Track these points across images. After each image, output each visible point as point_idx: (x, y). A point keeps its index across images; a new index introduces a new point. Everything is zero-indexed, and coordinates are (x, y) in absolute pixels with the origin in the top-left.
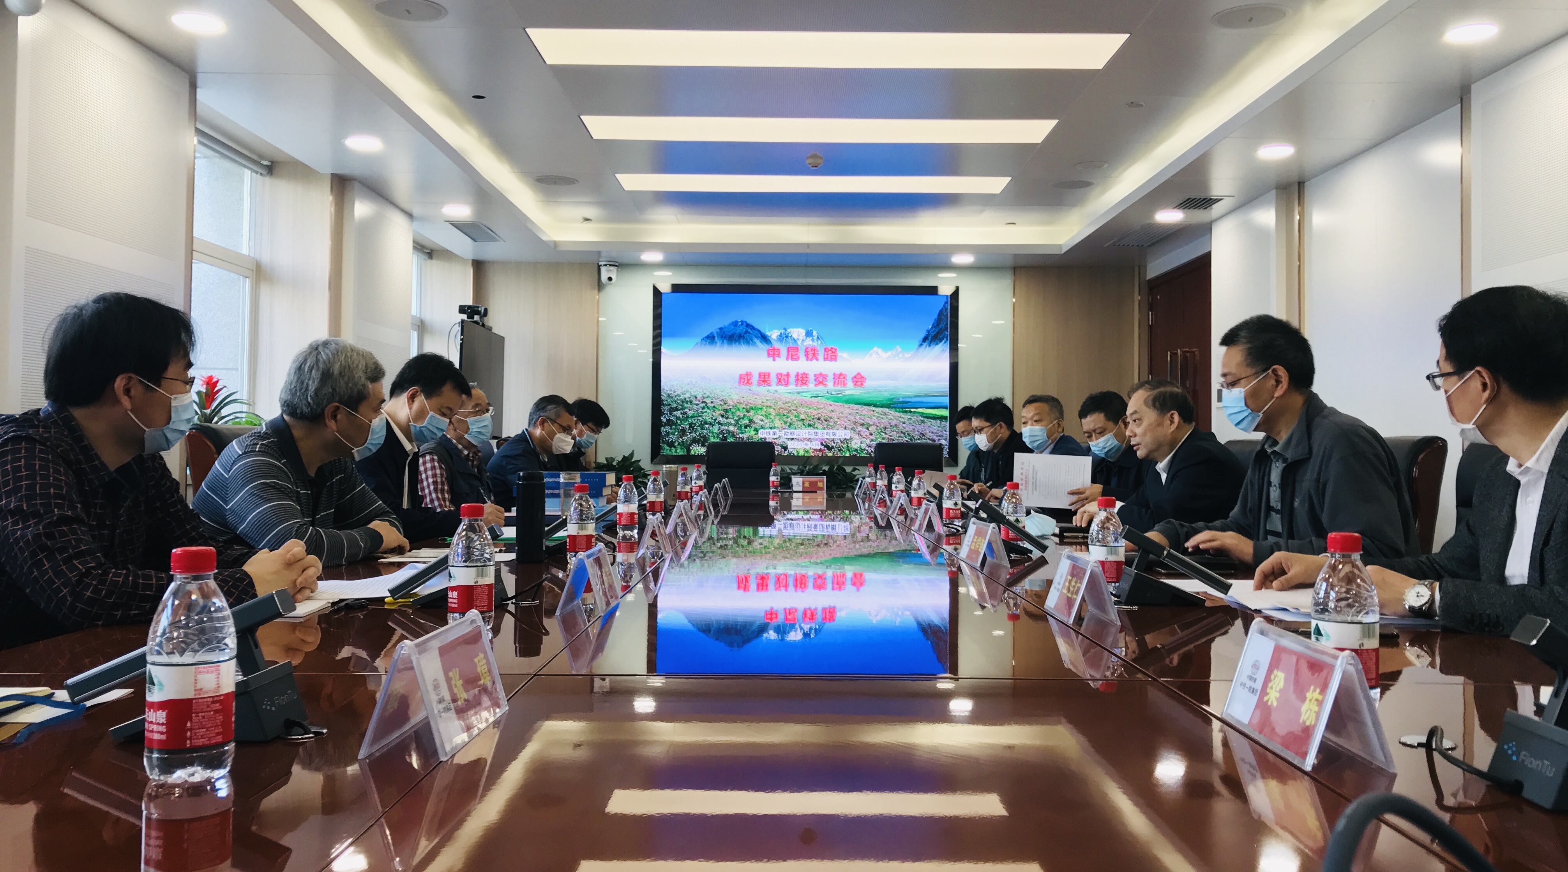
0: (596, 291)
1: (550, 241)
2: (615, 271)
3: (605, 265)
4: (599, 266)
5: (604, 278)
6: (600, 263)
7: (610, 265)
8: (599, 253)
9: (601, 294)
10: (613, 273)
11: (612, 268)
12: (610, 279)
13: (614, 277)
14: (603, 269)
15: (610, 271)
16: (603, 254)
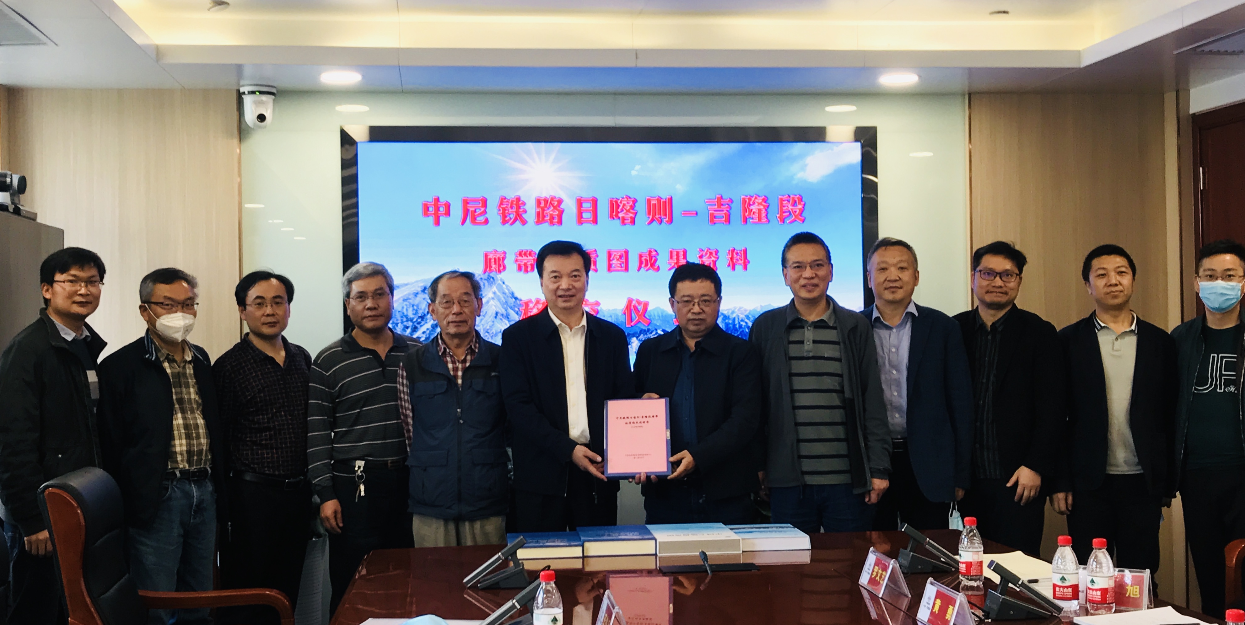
0: (236, 141)
1: (148, 46)
2: (271, 104)
3: (253, 93)
4: (240, 96)
5: (250, 116)
6: (242, 90)
7: (261, 93)
8: (239, 69)
9: (244, 145)
10: (267, 106)
11: (264, 98)
12: (262, 118)
13: (268, 114)
14: (248, 100)
15: (261, 103)
16: (247, 71)
